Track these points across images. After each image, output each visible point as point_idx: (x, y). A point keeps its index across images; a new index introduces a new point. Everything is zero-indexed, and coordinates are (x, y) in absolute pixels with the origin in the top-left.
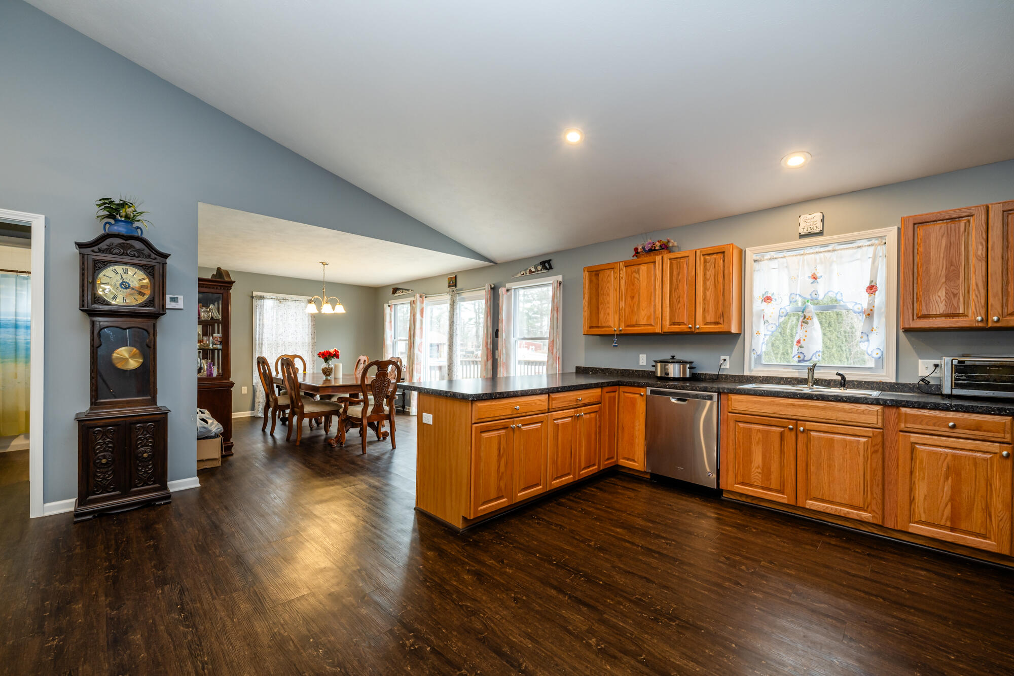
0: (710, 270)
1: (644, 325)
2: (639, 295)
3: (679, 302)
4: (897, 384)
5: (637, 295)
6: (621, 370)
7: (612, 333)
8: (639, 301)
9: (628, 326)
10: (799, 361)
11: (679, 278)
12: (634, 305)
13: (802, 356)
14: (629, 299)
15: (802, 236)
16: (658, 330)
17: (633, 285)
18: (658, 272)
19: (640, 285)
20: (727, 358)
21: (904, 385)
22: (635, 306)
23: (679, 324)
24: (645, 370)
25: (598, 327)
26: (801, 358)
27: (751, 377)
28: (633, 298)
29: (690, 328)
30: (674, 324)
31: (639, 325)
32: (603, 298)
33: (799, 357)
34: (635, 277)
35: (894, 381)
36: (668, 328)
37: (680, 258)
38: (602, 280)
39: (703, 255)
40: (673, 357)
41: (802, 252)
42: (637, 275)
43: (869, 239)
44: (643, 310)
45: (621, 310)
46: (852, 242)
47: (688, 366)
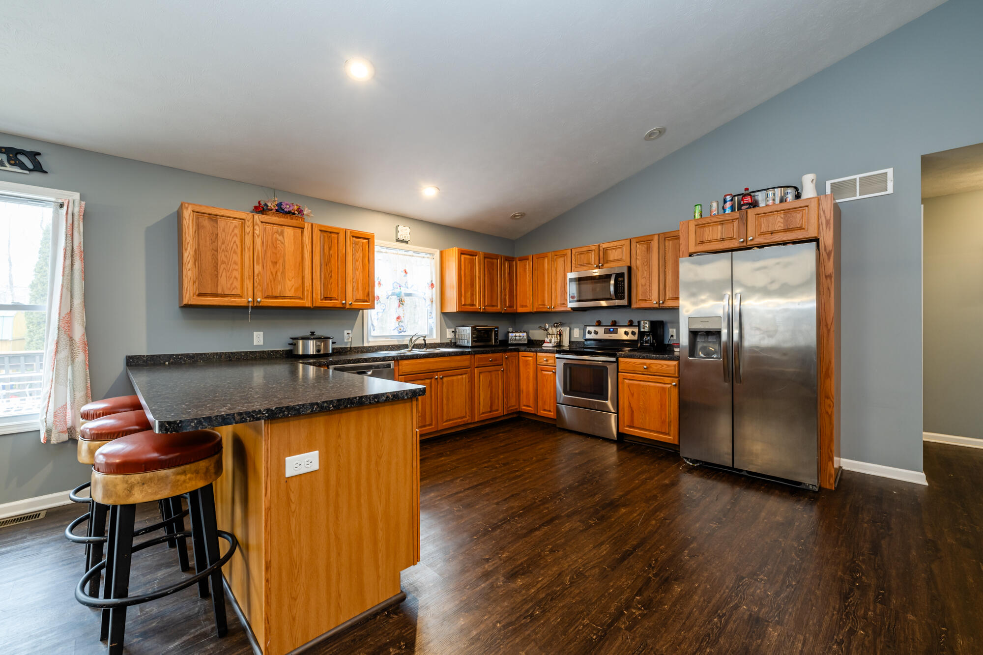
0: (359, 252)
1: (291, 298)
2: (284, 261)
3: (331, 277)
4: (441, 343)
5: (281, 261)
6: (226, 354)
7: (245, 304)
8: (284, 268)
9: (268, 297)
10: (399, 332)
11: (331, 252)
12: (276, 272)
13: (402, 329)
14: (269, 264)
15: (398, 240)
16: (308, 304)
17: (276, 248)
18: (307, 240)
19: (285, 250)
20: (350, 332)
21: (443, 344)
22: (279, 274)
23: (331, 299)
24: (265, 350)
25: (216, 295)
26: (402, 330)
27: (370, 347)
28: (275, 263)
29: (343, 304)
30: (326, 298)
31: (284, 297)
32: (226, 256)
33: (400, 329)
34: (277, 239)
35: (439, 342)
36: (319, 303)
37: (331, 232)
38: (224, 231)
39: (353, 236)
40: (313, 333)
41: (394, 252)
42: (280, 238)
43: (426, 253)
44: (289, 280)
45: (258, 275)
46: (418, 253)
47: (331, 341)
